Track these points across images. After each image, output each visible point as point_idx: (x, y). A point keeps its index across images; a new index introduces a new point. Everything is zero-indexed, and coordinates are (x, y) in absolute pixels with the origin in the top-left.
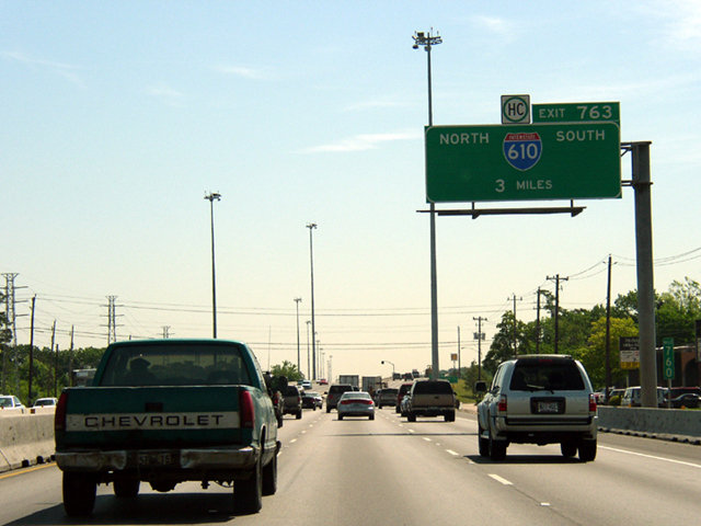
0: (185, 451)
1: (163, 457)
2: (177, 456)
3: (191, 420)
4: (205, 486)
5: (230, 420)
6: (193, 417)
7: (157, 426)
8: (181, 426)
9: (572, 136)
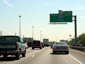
0: (8, 51)
1: (5, 52)
2: (7, 52)
3: (9, 47)
4: (12, 56)
5: (14, 47)
6: (9, 46)
7: (4, 48)
8: (7, 48)
9: (67, 15)
